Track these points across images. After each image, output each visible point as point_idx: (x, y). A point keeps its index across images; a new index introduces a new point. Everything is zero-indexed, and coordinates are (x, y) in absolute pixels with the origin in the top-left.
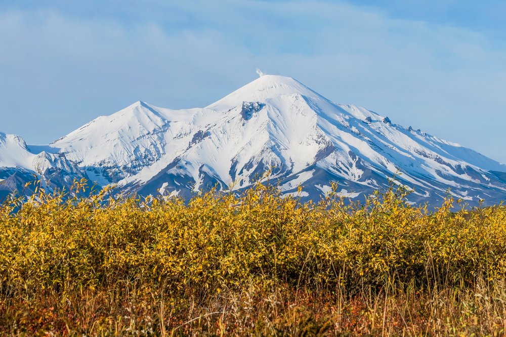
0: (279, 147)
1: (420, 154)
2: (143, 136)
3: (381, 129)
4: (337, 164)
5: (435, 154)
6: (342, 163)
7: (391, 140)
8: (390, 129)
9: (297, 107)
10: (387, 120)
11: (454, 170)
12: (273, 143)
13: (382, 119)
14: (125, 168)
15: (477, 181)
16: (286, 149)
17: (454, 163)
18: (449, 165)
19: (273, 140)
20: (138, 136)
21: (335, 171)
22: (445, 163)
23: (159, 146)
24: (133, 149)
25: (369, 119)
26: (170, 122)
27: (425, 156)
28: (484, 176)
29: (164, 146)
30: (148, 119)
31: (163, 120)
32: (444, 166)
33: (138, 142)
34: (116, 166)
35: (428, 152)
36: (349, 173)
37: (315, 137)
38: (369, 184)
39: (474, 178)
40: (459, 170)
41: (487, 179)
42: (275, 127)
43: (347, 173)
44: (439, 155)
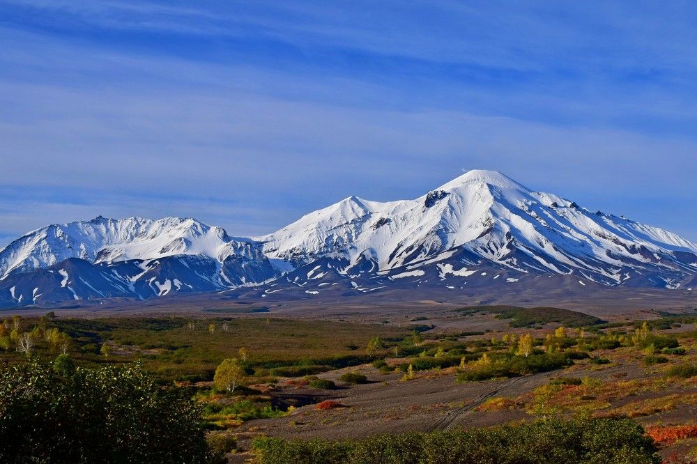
0: (446, 229)
1: (600, 235)
2: (341, 226)
3: (566, 214)
4: (488, 244)
5: (614, 235)
6: (494, 244)
7: (574, 224)
8: (576, 213)
9: (479, 194)
10: (574, 205)
11: (628, 250)
12: (441, 227)
13: (569, 204)
14: (311, 254)
15: (648, 260)
16: (454, 232)
17: (629, 243)
18: (624, 245)
19: (443, 224)
20: (336, 226)
21: (482, 251)
22: (621, 244)
23: (353, 235)
24: (326, 237)
25: (555, 205)
26: (371, 213)
27: (604, 237)
28: (655, 255)
29: (359, 234)
30: (351, 211)
31: (366, 211)
32: (620, 246)
33: (334, 231)
34: (304, 253)
35: (607, 233)
36: (496, 253)
37: (484, 220)
38: (507, 263)
39: (645, 257)
40: (633, 250)
41: (658, 258)
42: (451, 212)
43: (493, 252)
44: (617, 237)
